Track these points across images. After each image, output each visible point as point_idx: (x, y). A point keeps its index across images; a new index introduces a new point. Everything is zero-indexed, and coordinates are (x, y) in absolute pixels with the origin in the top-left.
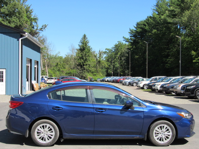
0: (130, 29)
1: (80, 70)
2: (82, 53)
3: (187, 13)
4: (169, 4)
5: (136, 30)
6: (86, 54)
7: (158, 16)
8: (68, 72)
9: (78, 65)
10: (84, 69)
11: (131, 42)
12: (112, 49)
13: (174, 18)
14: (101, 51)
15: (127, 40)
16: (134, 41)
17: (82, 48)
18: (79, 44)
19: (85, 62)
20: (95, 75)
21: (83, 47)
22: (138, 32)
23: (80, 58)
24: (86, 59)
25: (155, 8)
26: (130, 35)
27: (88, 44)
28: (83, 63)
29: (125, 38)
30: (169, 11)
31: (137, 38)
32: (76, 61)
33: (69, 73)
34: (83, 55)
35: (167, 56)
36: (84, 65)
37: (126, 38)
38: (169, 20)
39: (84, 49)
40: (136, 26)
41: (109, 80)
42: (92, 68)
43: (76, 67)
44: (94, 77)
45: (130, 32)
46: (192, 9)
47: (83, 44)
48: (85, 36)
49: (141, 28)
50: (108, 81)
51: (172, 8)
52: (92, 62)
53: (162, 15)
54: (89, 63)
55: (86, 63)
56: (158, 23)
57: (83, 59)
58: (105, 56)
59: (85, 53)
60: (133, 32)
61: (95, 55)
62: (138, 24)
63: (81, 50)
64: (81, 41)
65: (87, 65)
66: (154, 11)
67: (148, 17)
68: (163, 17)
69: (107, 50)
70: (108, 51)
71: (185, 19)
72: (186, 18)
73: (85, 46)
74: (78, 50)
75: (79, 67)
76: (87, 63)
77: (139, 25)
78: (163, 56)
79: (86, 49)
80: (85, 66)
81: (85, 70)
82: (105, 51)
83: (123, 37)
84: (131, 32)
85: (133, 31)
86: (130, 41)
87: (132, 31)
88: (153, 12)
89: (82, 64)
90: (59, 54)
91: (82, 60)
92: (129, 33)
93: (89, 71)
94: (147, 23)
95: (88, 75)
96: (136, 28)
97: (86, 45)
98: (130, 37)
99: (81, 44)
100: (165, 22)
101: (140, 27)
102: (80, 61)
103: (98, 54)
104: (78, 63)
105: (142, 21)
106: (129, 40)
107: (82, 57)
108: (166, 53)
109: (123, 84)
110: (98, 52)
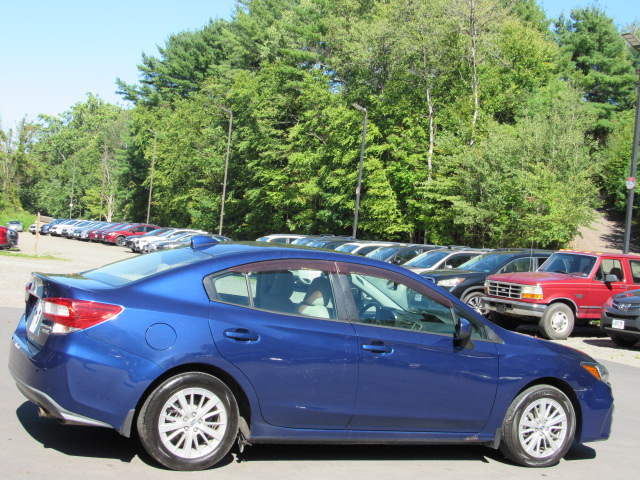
0: (143, 55)
5: (163, 62)
12: (62, 119)
14: (28, 121)
15: (129, 93)
26: (143, 78)
29: (124, 85)
37: (127, 84)
40: (165, 48)
41: (70, 232)
45: (142, 64)
50: (65, 235)
61: (6, 132)
62: (173, 41)
66: (241, 5)
67: (211, 21)
69: (43, 121)
70: (46, 125)
77: (179, 43)
82: (36, 122)
83: (119, 82)
84: (147, 66)
85: (155, 64)
86: (140, 96)
87: (151, 65)
88: (235, 9)
92: (141, 68)
96: (165, 54)
98: (142, 85)
103: (15, 130)
105: (188, 33)
106: (139, 93)
108: (274, 155)
109: (134, 251)
110: (18, 124)
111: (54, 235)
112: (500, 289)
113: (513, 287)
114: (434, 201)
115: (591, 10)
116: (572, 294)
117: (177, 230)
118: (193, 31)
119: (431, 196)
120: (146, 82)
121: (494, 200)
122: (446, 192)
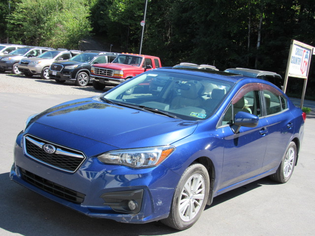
112: (100, 72)
113: (108, 71)
114: (13, 24)
119: (12, 22)
121: (43, 25)
122: (19, 20)
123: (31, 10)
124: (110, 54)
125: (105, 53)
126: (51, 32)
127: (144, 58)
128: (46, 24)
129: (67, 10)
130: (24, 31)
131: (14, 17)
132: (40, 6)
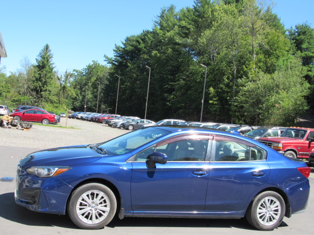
0: (116, 45)
1: (35, 98)
2: (40, 72)
3: (208, 33)
4: (178, 17)
5: (124, 48)
6: (46, 75)
7: (161, 31)
8: (16, 99)
9: (32, 90)
10: (42, 97)
11: (114, 64)
12: (83, 71)
13: (185, 37)
14: (68, 72)
15: (110, 61)
16: (120, 63)
17: (41, 64)
18: (37, 58)
19: (44, 87)
20: (57, 107)
21: (43, 62)
22: (127, 50)
23: (37, 79)
24: (45, 82)
25: (158, 20)
26: (115, 55)
27: (50, 60)
28: (40, 87)
29: (107, 58)
30: (180, 26)
31: (125, 60)
32: (30, 83)
33: (17, 101)
34: (42, 76)
35: (170, 91)
36: (41, 91)
37: (109, 57)
38: (178, 40)
39: (43, 65)
40: (124, 42)
42: (54, 97)
43: (29, 92)
44: (55, 110)
45: (115, 49)
46: (213, 28)
47: (44, 58)
48: (47, 47)
49: (132, 46)
51: (183, 23)
52: (53, 87)
53: (168, 31)
54: (49, 88)
55: (45, 89)
56: (160, 41)
57: (41, 81)
58: (72, 80)
59: (44, 72)
60: (120, 51)
61: (60, 77)
62: (128, 39)
63: (39, 68)
64: (40, 54)
65: (46, 90)
66: (156, 24)
67: (144, 31)
68: (168, 34)
69: (75, 72)
70: (76, 74)
71: (202, 40)
72: (204, 40)
73: (45, 62)
74: (34, 67)
75: (34, 93)
76: (47, 88)
77: (130, 40)
78: (165, 90)
79: (47, 67)
80: (42, 93)
81: (43, 99)
82: (72, 73)
83: (105, 56)
84: (117, 50)
85: (120, 49)
86: (114, 62)
88: (154, 26)
89: (38, 88)
90: (4, 70)
91: (40, 83)
92: (114, 51)
93: (48, 100)
94: (142, 40)
95: (47, 106)
96: (125, 45)
97: (48, 60)
98: (115, 57)
99: (40, 59)
100: (171, 41)
101: (131, 44)
102: (37, 83)
103: (63, 76)
104: (32, 87)
105: (134, 36)
106: (113, 60)
107: (40, 78)
109: (109, 126)
110: (64, 73)
111: (78, 118)
113: (269, 143)
114: (236, 106)
115: (304, 25)
116: (296, 147)
117: (127, 117)
118: (136, 35)
119: (236, 104)
120: (117, 56)
121: (261, 106)
122: (241, 102)
123: (252, 92)
124: (284, 129)
125: (278, 128)
126: (268, 112)
127: (308, 131)
128: (264, 105)
129: (283, 90)
130: (245, 112)
131: (238, 100)
132: (258, 88)
